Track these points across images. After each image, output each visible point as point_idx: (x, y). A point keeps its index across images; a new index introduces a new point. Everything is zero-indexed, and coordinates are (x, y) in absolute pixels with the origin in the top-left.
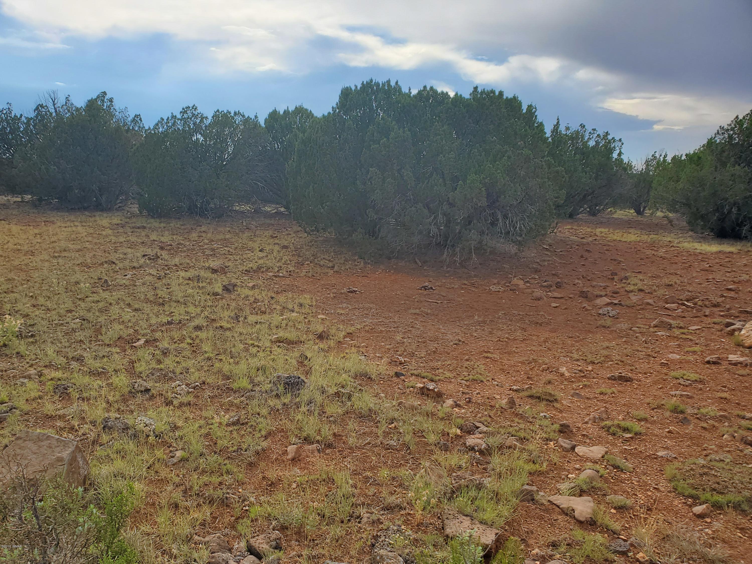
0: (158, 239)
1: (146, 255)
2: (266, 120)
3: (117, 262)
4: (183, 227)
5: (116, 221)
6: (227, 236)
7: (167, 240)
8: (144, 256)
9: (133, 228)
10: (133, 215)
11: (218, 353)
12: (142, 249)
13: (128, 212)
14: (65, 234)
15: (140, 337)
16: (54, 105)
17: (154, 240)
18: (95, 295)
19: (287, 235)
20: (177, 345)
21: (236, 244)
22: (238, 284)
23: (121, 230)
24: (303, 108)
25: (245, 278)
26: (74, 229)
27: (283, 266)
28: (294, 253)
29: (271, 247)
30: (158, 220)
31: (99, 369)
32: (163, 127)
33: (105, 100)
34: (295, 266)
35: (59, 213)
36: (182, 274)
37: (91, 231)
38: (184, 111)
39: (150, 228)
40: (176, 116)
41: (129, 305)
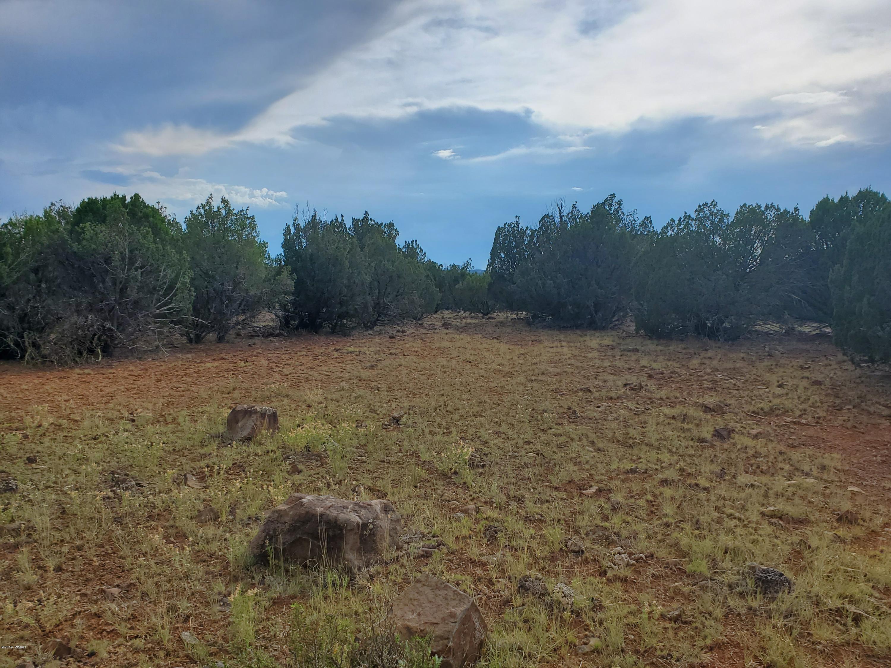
0: (649, 365)
1: (629, 384)
2: (812, 212)
3: (594, 390)
4: (684, 351)
5: (608, 341)
6: (738, 365)
7: (660, 367)
8: (625, 385)
9: (623, 350)
10: (629, 336)
11: (681, 519)
12: (626, 377)
13: (624, 331)
14: (549, 355)
15: (593, 484)
16: (560, 213)
17: (644, 367)
18: (559, 427)
19: (826, 365)
20: (633, 500)
21: (748, 376)
22: (736, 430)
23: (609, 353)
24: (870, 192)
25: (749, 422)
26: (559, 350)
27: (809, 409)
28: (829, 391)
29: (795, 381)
30: (655, 342)
31: (536, 516)
32: (673, 231)
33: (614, 203)
34: (828, 410)
35: (550, 332)
36: (667, 410)
37: (577, 352)
38: (700, 210)
39: (643, 352)
40: (690, 216)
41: (593, 443)
